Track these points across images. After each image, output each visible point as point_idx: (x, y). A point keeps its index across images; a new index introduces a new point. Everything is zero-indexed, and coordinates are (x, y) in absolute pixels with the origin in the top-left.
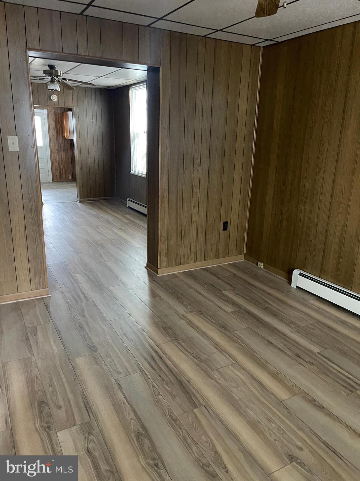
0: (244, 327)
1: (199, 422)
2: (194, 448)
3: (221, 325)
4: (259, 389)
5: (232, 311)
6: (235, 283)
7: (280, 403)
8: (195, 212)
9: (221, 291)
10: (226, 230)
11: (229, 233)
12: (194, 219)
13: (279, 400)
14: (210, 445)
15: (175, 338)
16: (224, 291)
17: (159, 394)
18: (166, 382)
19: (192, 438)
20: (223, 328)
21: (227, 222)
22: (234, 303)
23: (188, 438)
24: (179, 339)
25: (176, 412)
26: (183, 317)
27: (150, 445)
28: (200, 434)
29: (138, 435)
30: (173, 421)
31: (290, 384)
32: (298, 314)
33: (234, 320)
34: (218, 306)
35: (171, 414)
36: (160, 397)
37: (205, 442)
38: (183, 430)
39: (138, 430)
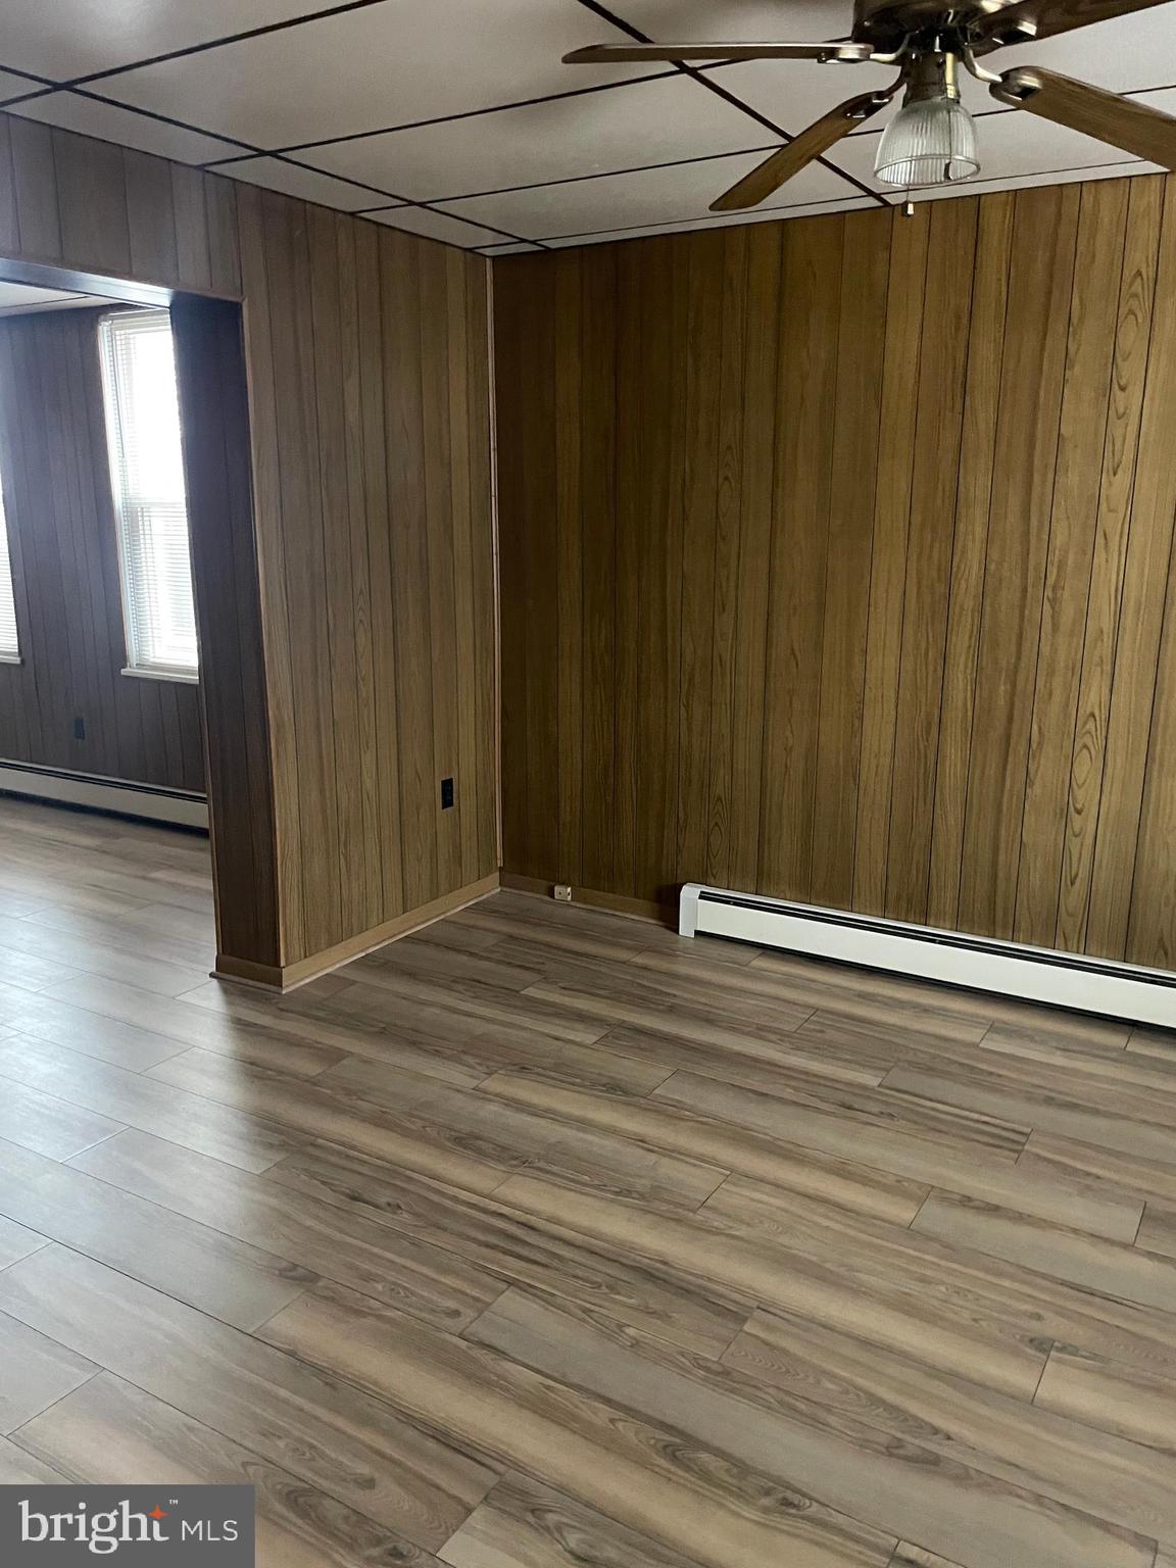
0: (666, 1074)
1: (785, 1352)
2: (832, 1420)
3: (604, 1086)
4: (838, 1217)
5: (595, 1038)
6: (536, 960)
7: (909, 1231)
8: (368, 758)
9: (517, 992)
10: (451, 804)
11: (457, 814)
12: (369, 783)
13: (902, 1227)
14: (858, 1395)
15: (516, 1159)
16: (526, 987)
17: (620, 1326)
18: (607, 1287)
19: (803, 1397)
20: (615, 1090)
21: (451, 779)
22: (582, 1018)
23: (798, 1404)
24: (530, 1160)
25: (710, 1353)
26: (481, 1094)
27: (725, 1464)
28: (811, 1380)
29: (671, 1453)
30: (723, 1377)
31: (890, 1180)
32: (753, 1002)
33: (626, 1062)
34: (549, 1036)
35: (701, 1362)
36: (630, 1331)
37: (841, 1393)
38: (767, 1390)
39: (658, 1440)
